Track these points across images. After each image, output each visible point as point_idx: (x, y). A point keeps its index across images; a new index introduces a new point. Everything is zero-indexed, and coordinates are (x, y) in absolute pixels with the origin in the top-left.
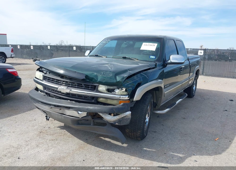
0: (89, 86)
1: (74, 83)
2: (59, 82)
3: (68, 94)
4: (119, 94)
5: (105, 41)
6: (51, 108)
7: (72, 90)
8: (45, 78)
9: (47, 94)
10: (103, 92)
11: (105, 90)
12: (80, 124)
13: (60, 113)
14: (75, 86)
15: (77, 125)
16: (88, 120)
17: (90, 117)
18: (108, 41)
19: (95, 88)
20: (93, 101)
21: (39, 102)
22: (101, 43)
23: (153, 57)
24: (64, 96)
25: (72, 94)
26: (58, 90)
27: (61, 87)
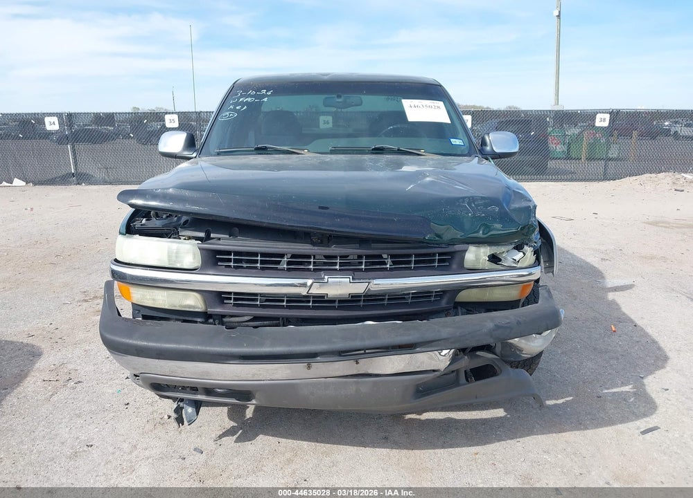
0: (434, 255)
1: (348, 256)
2: (301, 263)
3: (352, 301)
4: (526, 264)
5: (250, 96)
6: (309, 367)
7: (376, 281)
8: (214, 260)
9: (211, 321)
10: (480, 267)
11: (488, 259)
12: (421, 391)
13: (352, 375)
14: (384, 267)
15: (416, 398)
16: (453, 372)
17: (466, 357)
18: (264, 96)
19: (453, 257)
20: (444, 303)
21: (227, 360)
22: (236, 104)
23: (458, 143)
24: (333, 308)
25: (370, 296)
26: (310, 292)
27: (326, 277)
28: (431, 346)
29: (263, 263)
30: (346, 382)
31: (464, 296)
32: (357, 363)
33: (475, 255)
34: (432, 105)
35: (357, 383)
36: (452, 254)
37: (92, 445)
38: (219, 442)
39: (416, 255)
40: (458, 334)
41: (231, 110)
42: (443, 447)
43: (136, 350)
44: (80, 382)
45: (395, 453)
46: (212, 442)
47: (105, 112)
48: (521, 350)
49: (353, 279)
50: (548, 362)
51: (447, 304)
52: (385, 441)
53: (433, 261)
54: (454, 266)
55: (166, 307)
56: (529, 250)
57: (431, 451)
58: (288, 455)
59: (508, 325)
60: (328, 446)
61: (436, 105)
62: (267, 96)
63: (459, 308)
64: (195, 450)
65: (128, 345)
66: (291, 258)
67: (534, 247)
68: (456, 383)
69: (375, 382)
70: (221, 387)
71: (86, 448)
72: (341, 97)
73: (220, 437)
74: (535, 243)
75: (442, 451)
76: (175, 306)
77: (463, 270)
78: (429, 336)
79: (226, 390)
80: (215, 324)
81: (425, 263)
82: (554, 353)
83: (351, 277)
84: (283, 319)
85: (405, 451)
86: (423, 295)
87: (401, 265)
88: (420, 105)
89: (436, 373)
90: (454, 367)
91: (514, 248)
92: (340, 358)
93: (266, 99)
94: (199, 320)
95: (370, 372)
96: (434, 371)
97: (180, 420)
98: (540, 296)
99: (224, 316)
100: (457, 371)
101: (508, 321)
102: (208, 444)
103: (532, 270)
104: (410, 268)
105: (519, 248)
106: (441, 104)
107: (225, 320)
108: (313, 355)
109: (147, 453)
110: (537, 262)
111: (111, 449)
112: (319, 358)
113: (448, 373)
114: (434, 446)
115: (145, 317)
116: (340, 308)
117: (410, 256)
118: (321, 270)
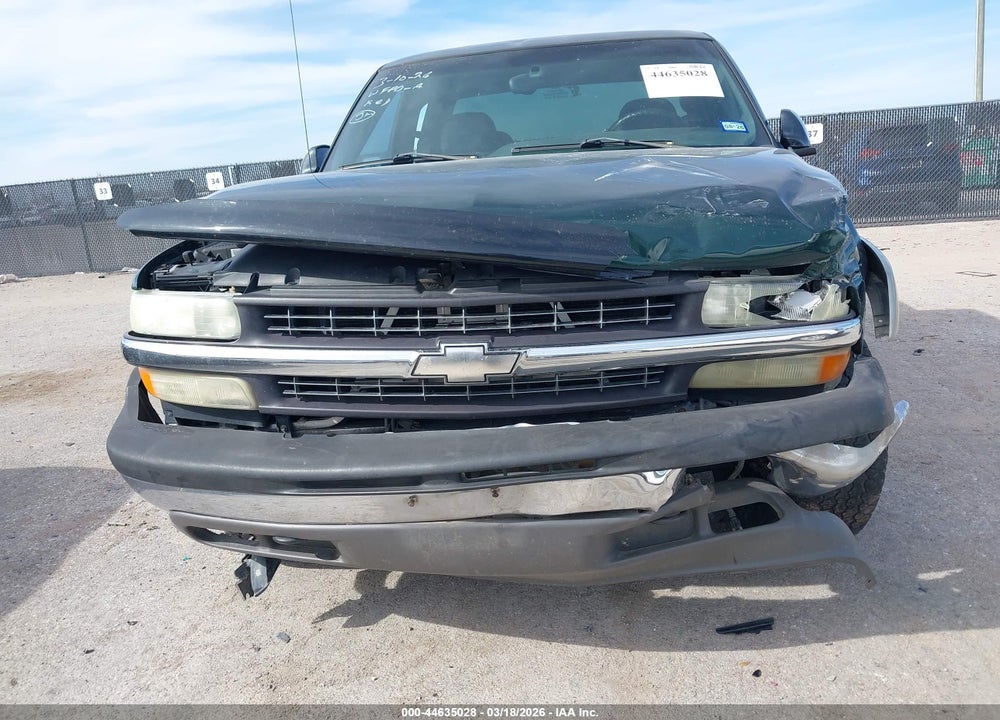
0: (641, 301)
3: (491, 388)
4: (827, 315)
5: (398, 83)
6: (413, 501)
7: (533, 352)
8: (262, 321)
9: (275, 426)
10: (734, 321)
11: (748, 307)
12: (624, 548)
13: (491, 517)
14: (547, 325)
15: (616, 559)
16: (682, 513)
17: (705, 488)
18: (418, 81)
19: (678, 307)
20: (668, 390)
21: (278, 488)
22: (375, 98)
23: (735, 128)
24: (462, 401)
25: (524, 378)
26: (416, 372)
27: (443, 346)
28: (625, 465)
29: (338, 324)
30: (480, 529)
31: (706, 377)
32: (496, 495)
33: (722, 300)
34: (693, 70)
35: (500, 530)
36: (677, 299)
37: (136, 623)
38: (319, 626)
39: (607, 303)
40: (674, 442)
41: (368, 107)
42: (686, 648)
43: (150, 472)
44: (155, 528)
45: (600, 654)
46: (308, 625)
47: (282, 159)
48: (812, 475)
49: (490, 348)
50: (910, 505)
51: (675, 391)
52: (589, 633)
53: (642, 313)
54: (684, 322)
55: (201, 404)
56: (832, 291)
57: (664, 655)
58: (420, 650)
59: (776, 425)
60: (490, 636)
61: (699, 70)
62: (423, 80)
63: (701, 400)
64: (279, 636)
65: (139, 464)
66: (398, 314)
67: (842, 285)
68: (693, 534)
69: (531, 529)
70: (283, 533)
71: (126, 627)
72: (538, 70)
73: (324, 617)
74: (847, 278)
75: (683, 654)
76: (213, 403)
77: (700, 328)
78: (619, 446)
79: (290, 540)
80: (280, 431)
81: (625, 317)
82: (924, 490)
83: (486, 345)
84: (389, 420)
85: (618, 653)
86: (628, 375)
87: (584, 321)
88: (671, 71)
89: (644, 515)
90: (682, 504)
91: (804, 288)
92: (461, 486)
93: (420, 86)
94: (254, 424)
95: (523, 510)
96: (641, 511)
97: (246, 587)
98: (855, 374)
99: (295, 418)
100: (694, 512)
101: (775, 417)
102: (302, 627)
103: (845, 326)
104: (596, 327)
105: (813, 287)
106: (709, 68)
107: (297, 424)
108: (415, 480)
109: (208, 638)
110: (853, 313)
111: (160, 630)
112: (424, 486)
113: (667, 514)
114: (671, 646)
115: (183, 422)
116: (474, 401)
117: (595, 304)
118: (436, 334)
